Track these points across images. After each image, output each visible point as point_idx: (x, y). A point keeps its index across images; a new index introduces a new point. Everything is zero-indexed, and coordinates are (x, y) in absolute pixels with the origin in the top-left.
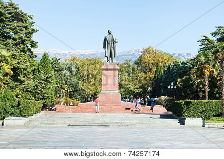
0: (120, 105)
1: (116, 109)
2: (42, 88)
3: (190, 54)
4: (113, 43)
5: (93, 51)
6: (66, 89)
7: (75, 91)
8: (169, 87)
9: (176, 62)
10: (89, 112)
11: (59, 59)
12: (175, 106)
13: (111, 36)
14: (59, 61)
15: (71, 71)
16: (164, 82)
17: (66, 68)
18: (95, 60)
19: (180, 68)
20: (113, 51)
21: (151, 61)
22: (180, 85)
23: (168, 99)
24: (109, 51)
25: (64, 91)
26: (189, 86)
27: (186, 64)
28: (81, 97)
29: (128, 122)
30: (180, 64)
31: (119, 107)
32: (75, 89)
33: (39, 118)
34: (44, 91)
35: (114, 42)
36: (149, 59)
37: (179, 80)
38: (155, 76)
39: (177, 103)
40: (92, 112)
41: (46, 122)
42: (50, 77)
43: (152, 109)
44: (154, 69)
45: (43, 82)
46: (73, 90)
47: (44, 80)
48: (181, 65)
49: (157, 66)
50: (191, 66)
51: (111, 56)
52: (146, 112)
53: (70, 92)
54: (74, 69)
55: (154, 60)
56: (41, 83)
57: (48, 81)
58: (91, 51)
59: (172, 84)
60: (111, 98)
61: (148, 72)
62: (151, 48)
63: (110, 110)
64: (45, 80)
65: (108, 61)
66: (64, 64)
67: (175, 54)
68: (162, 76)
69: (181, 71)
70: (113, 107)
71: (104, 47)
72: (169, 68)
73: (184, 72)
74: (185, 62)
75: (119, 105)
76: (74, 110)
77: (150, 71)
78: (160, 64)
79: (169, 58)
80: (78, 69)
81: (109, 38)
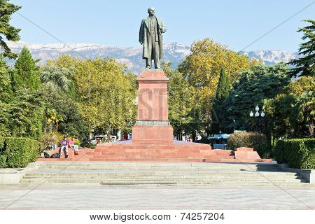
0: (174, 148)
1: (167, 154)
2: (26, 115)
3: (270, 53)
4: (158, 33)
5: (91, 46)
6: (53, 117)
7: (69, 120)
8: (251, 114)
9: (258, 68)
10: (119, 160)
11: (38, 61)
12: (283, 148)
13: (154, 20)
14: (37, 64)
15: (60, 84)
16: (236, 104)
17: (50, 79)
18: (105, 63)
19: (266, 79)
20: (157, 46)
21: (209, 66)
22: (270, 110)
23: (251, 137)
24: (150, 47)
25: (50, 120)
26: (288, 112)
27: (276, 72)
28: (81, 133)
29: (207, 178)
30: (265, 71)
31: (174, 151)
32: (68, 117)
33: (38, 170)
34: (28, 120)
35: (159, 30)
36: (205, 60)
37: (265, 101)
38: (217, 94)
39: (290, 144)
40: (125, 160)
41: (59, 178)
42: (40, 95)
43: (233, 154)
44: (215, 81)
45: (27, 103)
46: (66, 119)
47: (29, 101)
48: (267, 74)
49: (221, 75)
50: (285, 76)
51: (153, 57)
52: (223, 160)
53: (60, 122)
54: (65, 79)
55: (214, 64)
56: (24, 107)
57: (38, 103)
58: (85, 45)
59: (257, 108)
60: (155, 133)
61: (203, 86)
62: (208, 42)
63: (158, 157)
64: (31, 101)
65: (147, 65)
66: (46, 70)
67: (243, 52)
68: (232, 94)
69: (267, 85)
70: (163, 152)
71: (141, 40)
72: (244, 79)
73: (273, 86)
74: (274, 69)
75: (171, 148)
76: (91, 156)
77: (206, 84)
78: (226, 72)
79: (241, 61)
80: (73, 79)
81: (151, 23)
